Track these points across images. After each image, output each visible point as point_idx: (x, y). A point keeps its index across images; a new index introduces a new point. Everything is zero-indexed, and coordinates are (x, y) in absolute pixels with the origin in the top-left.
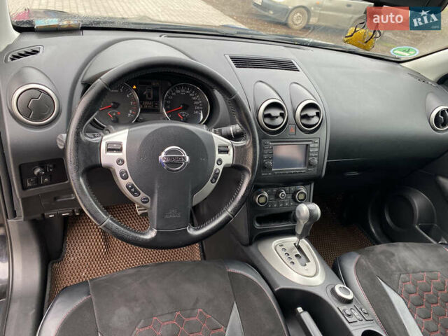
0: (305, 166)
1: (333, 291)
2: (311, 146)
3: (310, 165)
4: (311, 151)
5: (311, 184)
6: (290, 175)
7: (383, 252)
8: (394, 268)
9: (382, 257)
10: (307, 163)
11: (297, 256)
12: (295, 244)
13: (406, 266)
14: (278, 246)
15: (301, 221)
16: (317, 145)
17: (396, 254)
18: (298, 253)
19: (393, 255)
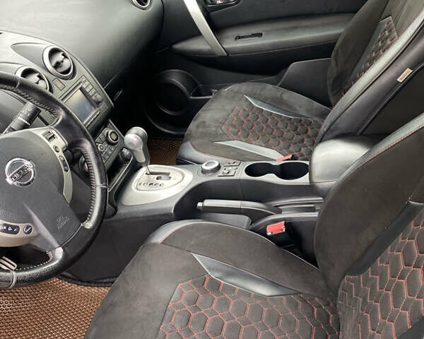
0: (95, 108)
1: (204, 172)
2: (84, 86)
3: (98, 103)
4: (88, 90)
5: (108, 122)
6: (93, 124)
7: (198, 127)
8: (214, 129)
9: (200, 130)
10: (94, 104)
11: (157, 179)
12: (147, 174)
13: (217, 120)
14: (139, 187)
15: (138, 149)
16: (87, 83)
17: (205, 120)
18: (156, 176)
19: (204, 122)
